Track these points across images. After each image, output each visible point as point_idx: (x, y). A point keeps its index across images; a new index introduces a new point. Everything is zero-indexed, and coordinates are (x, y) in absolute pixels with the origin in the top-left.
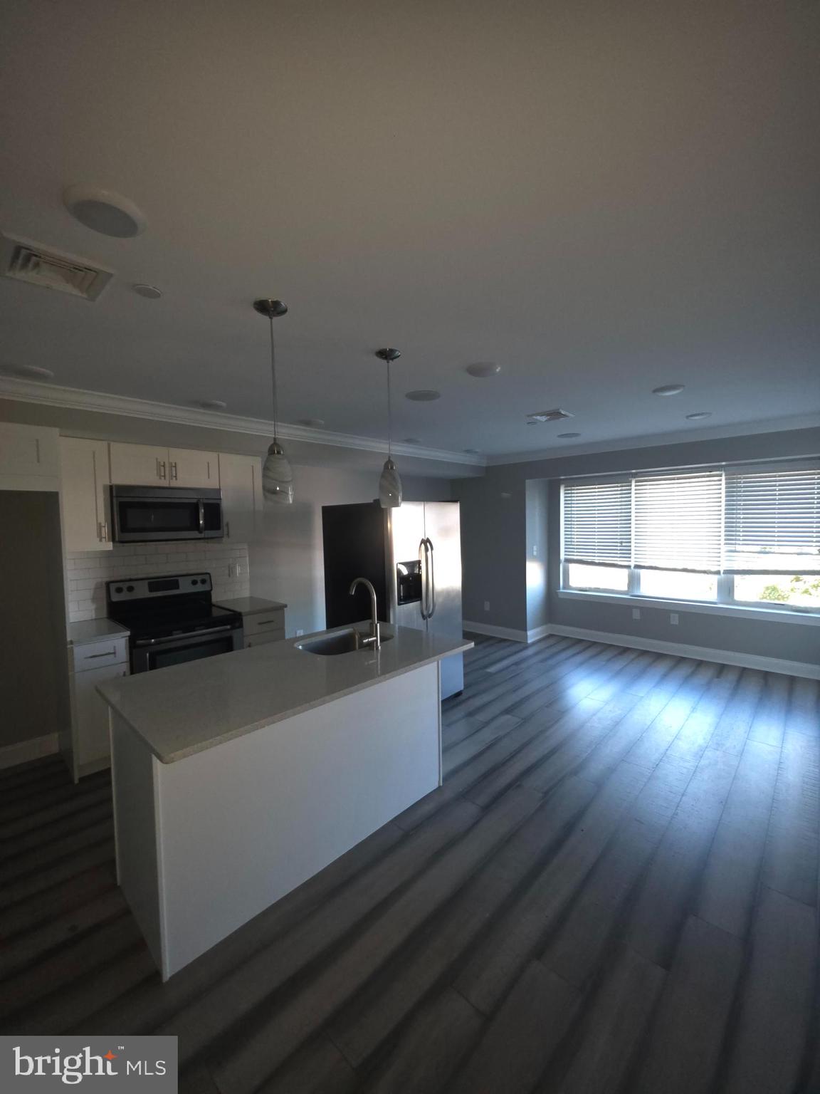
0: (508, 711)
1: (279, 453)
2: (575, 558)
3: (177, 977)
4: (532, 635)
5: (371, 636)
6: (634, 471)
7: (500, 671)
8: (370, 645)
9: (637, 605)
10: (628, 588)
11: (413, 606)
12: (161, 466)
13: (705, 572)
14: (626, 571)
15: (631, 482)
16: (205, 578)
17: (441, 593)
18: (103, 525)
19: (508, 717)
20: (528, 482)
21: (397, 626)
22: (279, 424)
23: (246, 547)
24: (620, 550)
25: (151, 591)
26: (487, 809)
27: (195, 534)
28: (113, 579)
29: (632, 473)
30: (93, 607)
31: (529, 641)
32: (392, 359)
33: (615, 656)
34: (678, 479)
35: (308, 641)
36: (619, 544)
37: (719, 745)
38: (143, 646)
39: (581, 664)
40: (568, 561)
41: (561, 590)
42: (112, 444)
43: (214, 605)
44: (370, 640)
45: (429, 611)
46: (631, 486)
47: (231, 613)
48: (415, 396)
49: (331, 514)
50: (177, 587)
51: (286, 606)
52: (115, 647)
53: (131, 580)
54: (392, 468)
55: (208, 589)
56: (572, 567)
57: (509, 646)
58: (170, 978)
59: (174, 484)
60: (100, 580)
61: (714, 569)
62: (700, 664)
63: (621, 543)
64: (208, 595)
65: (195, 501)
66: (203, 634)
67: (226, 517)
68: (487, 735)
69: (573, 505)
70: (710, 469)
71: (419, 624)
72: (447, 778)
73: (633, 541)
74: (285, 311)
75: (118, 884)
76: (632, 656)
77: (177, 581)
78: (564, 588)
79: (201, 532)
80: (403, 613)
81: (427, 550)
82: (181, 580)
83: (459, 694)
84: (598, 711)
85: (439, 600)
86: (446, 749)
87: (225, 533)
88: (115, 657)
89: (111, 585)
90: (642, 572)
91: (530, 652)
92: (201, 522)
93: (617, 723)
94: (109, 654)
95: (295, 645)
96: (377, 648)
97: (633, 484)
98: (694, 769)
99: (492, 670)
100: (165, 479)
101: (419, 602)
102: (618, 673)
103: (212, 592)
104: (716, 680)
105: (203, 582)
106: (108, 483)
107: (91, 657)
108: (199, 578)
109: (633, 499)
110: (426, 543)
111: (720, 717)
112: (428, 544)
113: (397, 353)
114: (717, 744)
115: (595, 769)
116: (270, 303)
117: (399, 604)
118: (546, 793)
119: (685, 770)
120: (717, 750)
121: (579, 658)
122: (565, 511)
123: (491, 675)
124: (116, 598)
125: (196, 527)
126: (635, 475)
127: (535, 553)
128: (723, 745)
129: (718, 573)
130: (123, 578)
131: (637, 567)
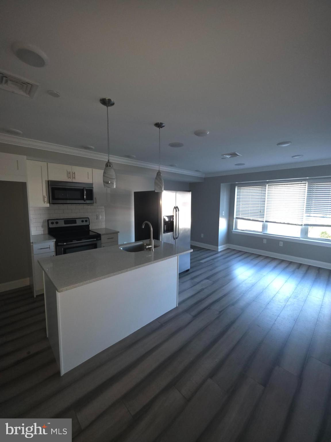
0: (208, 278)
1: (110, 166)
2: (240, 217)
3: (66, 374)
4: (220, 248)
5: (150, 245)
6: (268, 181)
7: (205, 262)
8: (150, 249)
9: (265, 237)
10: (262, 230)
11: (170, 234)
12: (68, 173)
13: (295, 225)
14: (262, 223)
15: (266, 185)
16: (87, 220)
17: (181, 229)
18: (45, 196)
19: (208, 280)
20: (222, 184)
21: (163, 242)
22: (110, 155)
23: (103, 207)
24: (260, 214)
25: (65, 223)
26: (195, 317)
27: (82, 202)
28: (49, 219)
29: (267, 182)
30: (42, 229)
31: (219, 251)
32: (162, 127)
33: (255, 258)
34: (287, 184)
35: (125, 246)
36: (259, 212)
37: (296, 297)
38: (61, 245)
39: (240, 261)
40: (237, 218)
41: (234, 230)
42: (48, 163)
43: (91, 231)
44: (149, 247)
45: (176, 236)
46: (266, 187)
47: (96, 234)
48: (173, 145)
49: (137, 195)
50: (76, 223)
51: (119, 232)
52: (49, 245)
53: (57, 219)
54: (160, 175)
55: (89, 224)
56: (239, 220)
57: (210, 252)
58: (64, 375)
59: (74, 181)
60: (45, 219)
61: (300, 224)
62: (291, 263)
63: (260, 211)
64: (88, 226)
65: (82, 188)
66: (84, 242)
67: (95, 196)
68: (198, 287)
69: (240, 195)
70: (301, 180)
71: (172, 241)
72: (180, 304)
73: (265, 211)
74: (113, 104)
75: (47, 337)
76: (262, 259)
77: (76, 220)
78: (235, 229)
79: (85, 201)
80: (165, 237)
81: (176, 211)
82: (77, 220)
83: (188, 270)
84: (245, 280)
85: (181, 232)
86: (180, 292)
87: (95, 201)
88: (50, 249)
89: (49, 221)
90: (268, 224)
91: (219, 255)
92: (85, 197)
93: (253, 285)
94: (47, 248)
95: (120, 248)
96: (152, 250)
97: (267, 186)
98: (284, 306)
99: (202, 261)
100: (70, 178)
101: (172, 232)
102: (255, 265)
103: (90, 225)
104: (297, 270)
105: (86, 221)
106: (47, 180)
107: (40, 249)
108: (84, 220)
109: (267, 193)
110: (176, 208)
111: (297, 285)
112: (177, 209)
113: (164, 125)
114: (295, 296)
115: (242, 303)
116: (107, 100)
117: (164, 233)
118: (220, 312)
119: (280, 306)
120: (295, 299)
121: (240, 258)
122: (237, 197)
123: (202, 263)
124: (51, 226)
125: (83, 199)
126: (268, 183)
127: (223, 215)
128: (298, 297)
129: (302, 225)
130: (54, 218)
131: (266, 221)
